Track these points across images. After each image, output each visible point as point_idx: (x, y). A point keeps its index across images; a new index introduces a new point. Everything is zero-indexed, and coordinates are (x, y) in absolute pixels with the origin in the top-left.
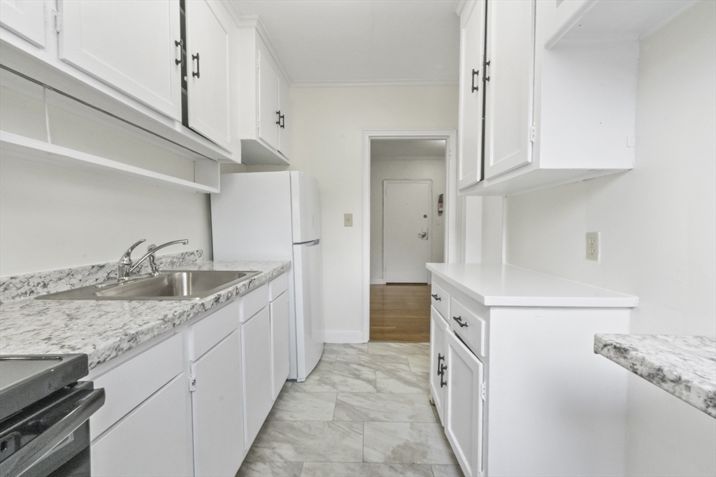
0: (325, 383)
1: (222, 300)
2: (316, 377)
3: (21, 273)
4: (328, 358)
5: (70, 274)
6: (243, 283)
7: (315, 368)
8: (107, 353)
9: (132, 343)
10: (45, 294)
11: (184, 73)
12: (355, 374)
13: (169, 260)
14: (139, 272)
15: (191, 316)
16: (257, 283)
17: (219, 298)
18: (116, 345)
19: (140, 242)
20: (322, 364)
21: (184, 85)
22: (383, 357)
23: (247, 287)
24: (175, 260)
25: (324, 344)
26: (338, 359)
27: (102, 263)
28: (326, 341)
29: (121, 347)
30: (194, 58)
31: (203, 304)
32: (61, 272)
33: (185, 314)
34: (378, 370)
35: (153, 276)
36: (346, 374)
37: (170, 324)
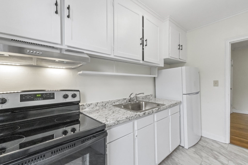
0: (197, 154)
1: (146, 114)
2: (193, 149)
3: (111, 100)
4: (202, 143)
5: (119, 100)
6: (156, 109)
7: (194, 145)
8: (112, 124)
9: (118, 123)
10: (114, 105)
11: (143, 46)
12: (215, 157)
13: (142, 97)
14: (134, 100)
15: (135, 118)
16: (162, 109)
17: (145, 113)
18: (114, 123)
19: (132, 94)
20: (198, 145)
21: (143, 49)
22: (237, 155)
23: (157, 110)
24: (144, 97)
25: (201, 136)
26: (207, 146)
27: (125, 98)
28: (203, 135)
29: (115, 123)
30: (146, 41)
31: (139, 115)
32: (117, 100)
33: (133, 117)
34: (231, 161)
35: (136, 102)
36: (210, 155)
37: (128, 120)
